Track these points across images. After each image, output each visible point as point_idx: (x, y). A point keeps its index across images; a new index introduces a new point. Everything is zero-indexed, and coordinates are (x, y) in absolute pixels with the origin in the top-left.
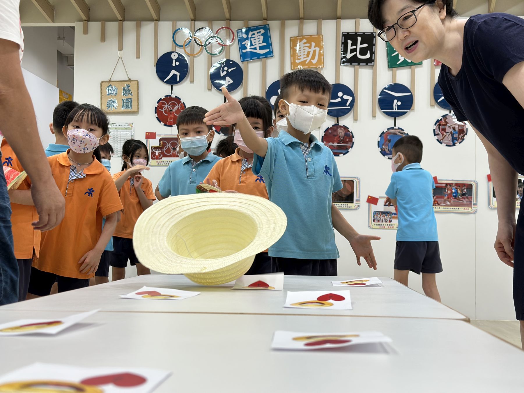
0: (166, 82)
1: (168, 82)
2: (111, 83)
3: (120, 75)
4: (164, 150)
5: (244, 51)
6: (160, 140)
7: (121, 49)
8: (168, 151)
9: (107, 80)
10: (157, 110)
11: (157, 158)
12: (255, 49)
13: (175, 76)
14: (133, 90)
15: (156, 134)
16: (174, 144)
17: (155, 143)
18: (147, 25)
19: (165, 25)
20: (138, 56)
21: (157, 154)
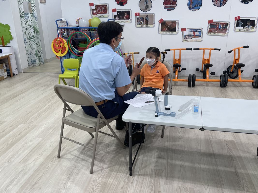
6: (96, 6)
8: (99, 11)
15: (94, 4)
16: (101, 8)
17: (94, 7)
21: (95, 13)
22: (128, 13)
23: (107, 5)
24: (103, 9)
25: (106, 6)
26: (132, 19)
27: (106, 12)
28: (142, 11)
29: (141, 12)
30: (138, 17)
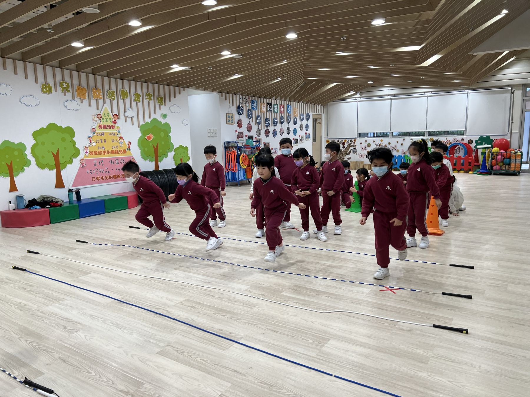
1: (239, 115)
2: (229, 114)
3: (230, 112)
4: (239, 136)
5: (253, 107)
7: (229, 103)
9: (227, 113)
10: (238, 123)
11: (238, 138)
13: (241, 113)
14: (233, 117)
15: (237, 131)
17: (237, 133)
18: (234, 96)
19: (238, 96)
20: (233, 106)
22: (252, 137)
24: (242, 134)
25: (243, 132)
27: (243, 137)
29: (257, 137)
30: (256, 140)
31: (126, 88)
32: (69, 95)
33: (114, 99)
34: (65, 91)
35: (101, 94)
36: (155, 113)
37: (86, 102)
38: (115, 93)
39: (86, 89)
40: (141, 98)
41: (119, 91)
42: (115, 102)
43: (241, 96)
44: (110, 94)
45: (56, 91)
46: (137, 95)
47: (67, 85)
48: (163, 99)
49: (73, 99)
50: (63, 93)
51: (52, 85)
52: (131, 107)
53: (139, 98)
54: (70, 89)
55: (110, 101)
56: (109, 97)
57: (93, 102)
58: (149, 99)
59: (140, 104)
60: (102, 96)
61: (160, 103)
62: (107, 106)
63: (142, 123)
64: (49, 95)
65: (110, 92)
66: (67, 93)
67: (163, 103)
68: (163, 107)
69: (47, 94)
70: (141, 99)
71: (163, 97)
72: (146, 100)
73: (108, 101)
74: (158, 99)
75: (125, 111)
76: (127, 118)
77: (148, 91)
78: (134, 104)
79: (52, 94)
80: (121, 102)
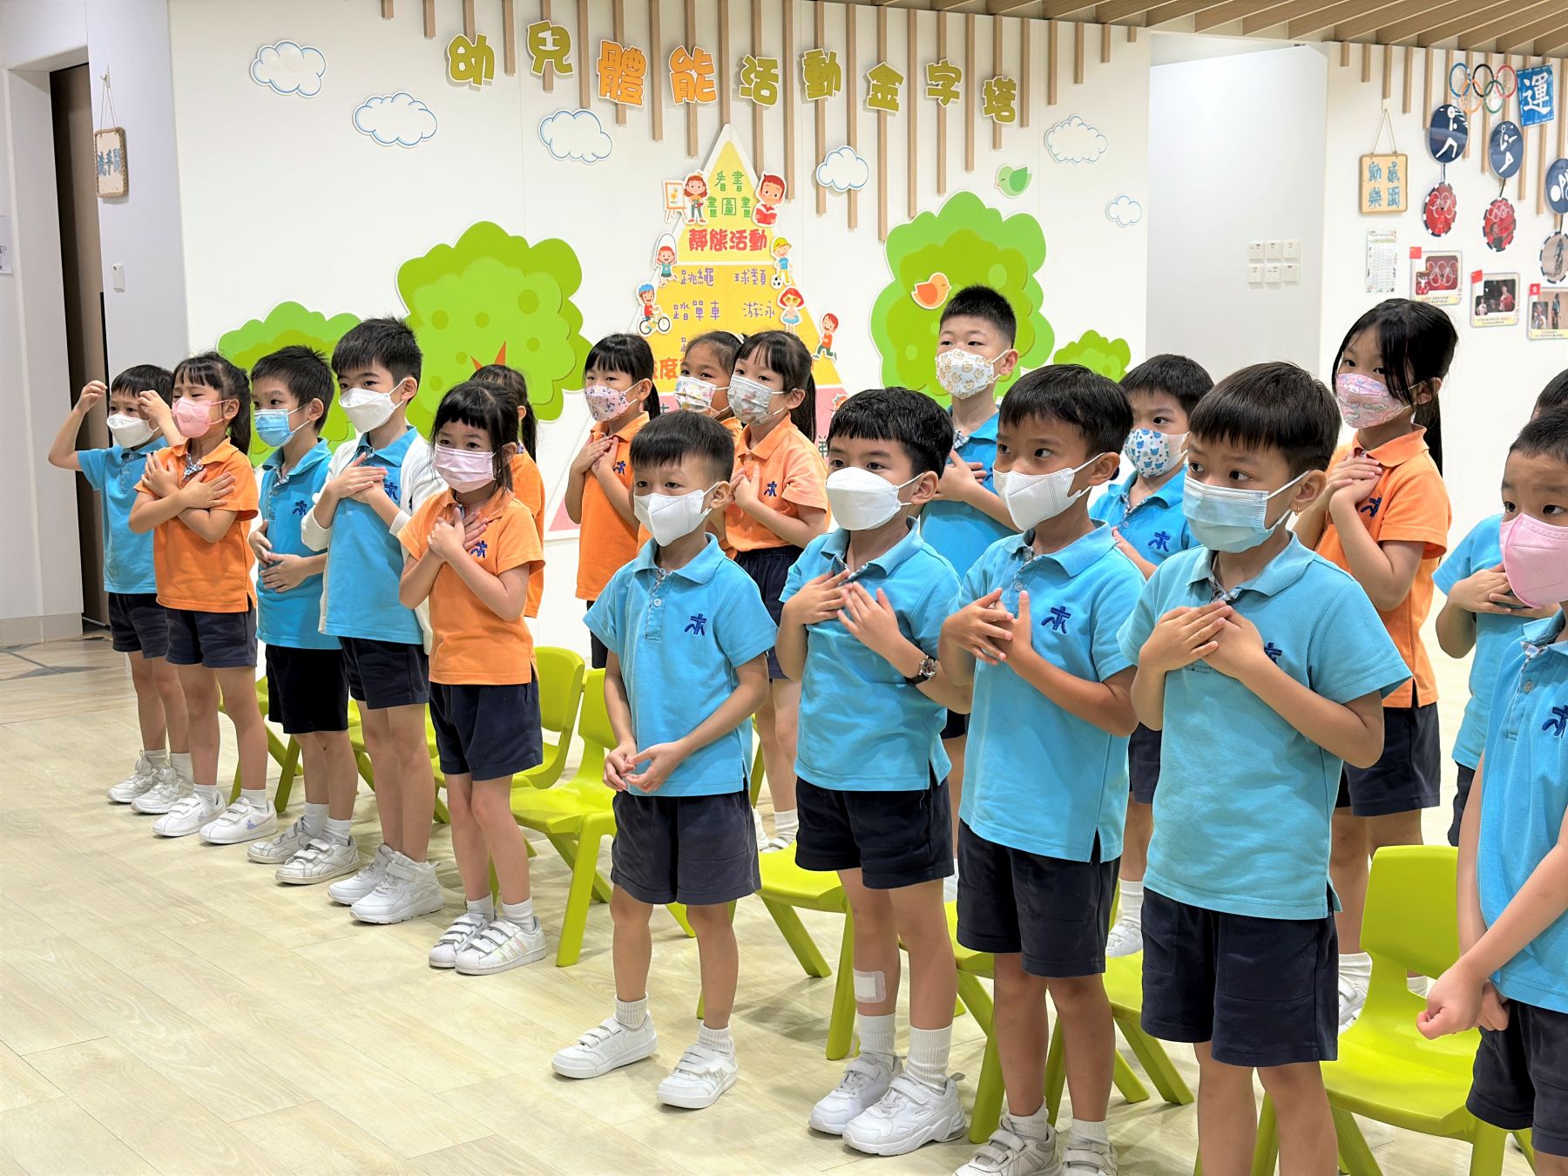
0: (1438, 159)
2: (1375, 159)
3: (1383, 147)
4: (1431, 277)
5: (1526, 108)
6: (1428, 259)
7: (1385, 95)
8: (1435, 281)
9: (1368, 152)
10: (1426, 209)
11: (1423, 293)
12: (1538, 105)
13: (1451, 147)
14: (1401, 174)
15: (1423, 250)
16: (1442, 267)
17: (1421, 265)
18: (1418, 54)
19: (1438, 55)
20: (1405, 110)
21: (1423, 285)
23: (1459, 256)
24: (1448, 270)
25: (1455, 258)
26: (1521, 307)
28: (1546, 277)
29: (1545, 283)
30: (1535, 298)
31: (834, 39)
32: (566, 86)
33: (771, 100)
34: (547, 68)
35: (713, 77)
36: (968, 165)
37: (638, 117)
38: (778, 71)
39: (645, 53)
40: (902, 88)
41: (796, 59)
42: (772, 116)
43: (1459, 56)
44: (752, 76)
45: (509, 68)
46: (883, 77)
47: (561, 35)
48: (1016, 92)
49: (584, 103)
50: (539, 77)
51: (495, 43)
52: (850, 141)
53: (895, 92)
54: (572, 58)
55: (749, 110)
56: (745, 92)
57: (673, 116)
58: (943, 95)
59: (896, 123)
60: (716, 88)
61: (998, 111)
62: (737, 135)
63: (897, 216)
64: (479, 89)
65: (753, 68)
66: (558, 76)
67: (1012, 111)
68: (1010, 130)
69: (471, 88)
70: (901, 99)
71: (1017, 82)
72: (925, 99)
73: (739, 110)
74: (989, 92)
75: (820, 159)
76: (828, 195)
77: (940, 55)
78: (865, 120)
79: (490, 84)
80: (803, 111)
